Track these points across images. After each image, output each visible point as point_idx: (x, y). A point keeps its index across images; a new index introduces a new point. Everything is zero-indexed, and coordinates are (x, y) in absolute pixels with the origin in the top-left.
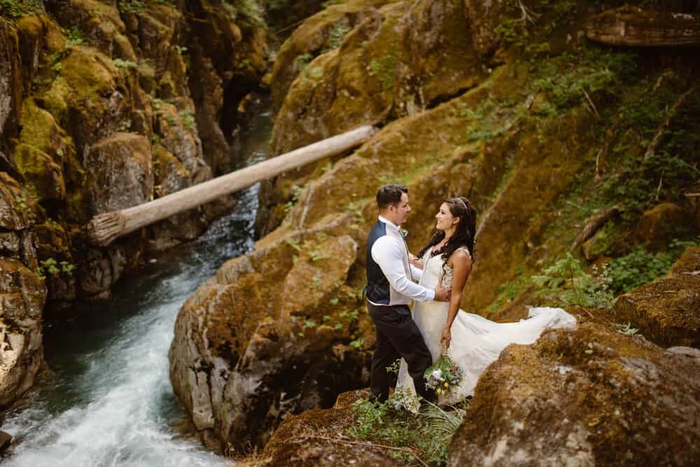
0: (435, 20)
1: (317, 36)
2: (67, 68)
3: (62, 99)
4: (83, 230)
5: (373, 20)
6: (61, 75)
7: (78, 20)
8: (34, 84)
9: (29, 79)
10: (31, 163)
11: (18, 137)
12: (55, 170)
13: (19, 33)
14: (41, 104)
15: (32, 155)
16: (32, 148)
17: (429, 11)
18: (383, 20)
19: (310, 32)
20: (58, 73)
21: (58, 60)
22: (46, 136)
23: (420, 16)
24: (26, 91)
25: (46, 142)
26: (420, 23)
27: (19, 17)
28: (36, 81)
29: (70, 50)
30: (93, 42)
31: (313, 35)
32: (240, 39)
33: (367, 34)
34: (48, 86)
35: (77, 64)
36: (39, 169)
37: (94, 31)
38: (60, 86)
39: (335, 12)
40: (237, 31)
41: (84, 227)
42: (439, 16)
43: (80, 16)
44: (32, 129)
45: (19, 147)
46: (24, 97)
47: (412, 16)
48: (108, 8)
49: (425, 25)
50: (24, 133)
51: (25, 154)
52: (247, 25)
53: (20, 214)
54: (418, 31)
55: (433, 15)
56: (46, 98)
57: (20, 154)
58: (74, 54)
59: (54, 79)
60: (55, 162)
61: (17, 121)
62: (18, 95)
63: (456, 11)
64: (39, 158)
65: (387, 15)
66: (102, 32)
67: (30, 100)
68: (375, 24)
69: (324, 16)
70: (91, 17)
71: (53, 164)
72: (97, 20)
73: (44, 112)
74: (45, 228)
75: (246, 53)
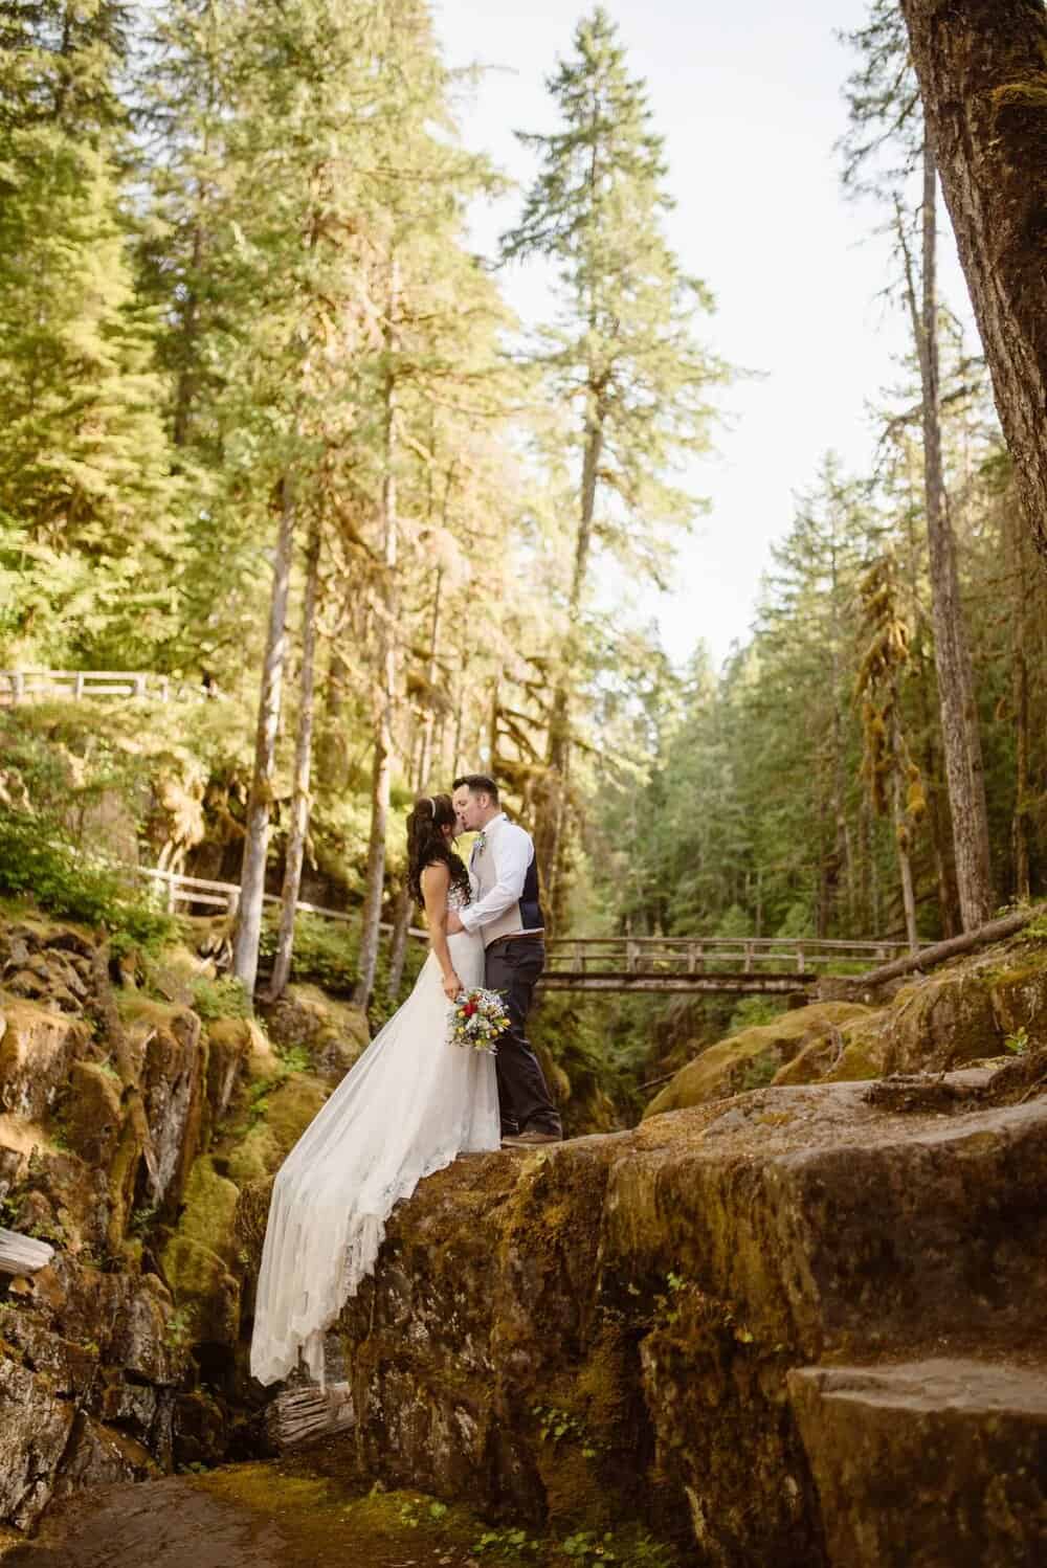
0: (941, 1032)
1: (721, 1081)
2: (276, 1108)
3: (260, 1160)
4: (254, 1421)
5: (829, 1043)
6: (265, 1120)
7: (303, 1031)
8: (217, 1133)
9: (213, 1122)
10: (190, 1271)
11: (175, 1224)
12: (230, 1287)
13: (212, 1046)
14: (222, 1168)
15: (195, 1258)
16: (198, 1246)
17: (929, 1019)
18: (849, 1041)
19: (707, 1075)
20: (260, 1115)
21: (263, 1095)
22: (224, 1226)
23: (914, 1026)
24: (203, 1143)
25: (223, 1237)
26: (914, 1040)
27: (216, 1019)
28: (221, 1127)
29: (285, 1078)
30: (321, 1070)
31: (715, 1078)
32: (568, 1093)
33: (818, 1066)
34: (240, 1139)
35: (293, 1103)
36: (204, 1285)
37: (326, 1051)
38: (259, 1139)
39: (755, 1038)
40: (563, 1079)
41: (256, 1415)
42: (948, 1026)
43: (307, 1025)
44: (202, 1210)
45: (173, 1243)
46: (197, 1153)
47: (898, 1028)
48: (352, 1015)
49: (921, 1042)
50: (187, 1218)
51: (184, 1255)
52: (584, 1069)
53: (168, 1355)
54: (911, 1052)
55: (936, 1023)
56: (234, 1158)
57: (174, 1253)
58: (291, 1085)
59: (252, 1125)
60: (232, 1273)
61: (179, 1197)
62: (189, 1148)
63: (978, 1017)
64: (207, 1263)
65: (854, 1035)
66: (339, 1053)
67: (205, 1161)
68: (832, 1048)
69: (736, 1045)
70: (324, 1026)
71: (228, 1277)
72: (334, 1032)
73: (226, 1182)
74: (195, 1401)
75: (576, 1123)
